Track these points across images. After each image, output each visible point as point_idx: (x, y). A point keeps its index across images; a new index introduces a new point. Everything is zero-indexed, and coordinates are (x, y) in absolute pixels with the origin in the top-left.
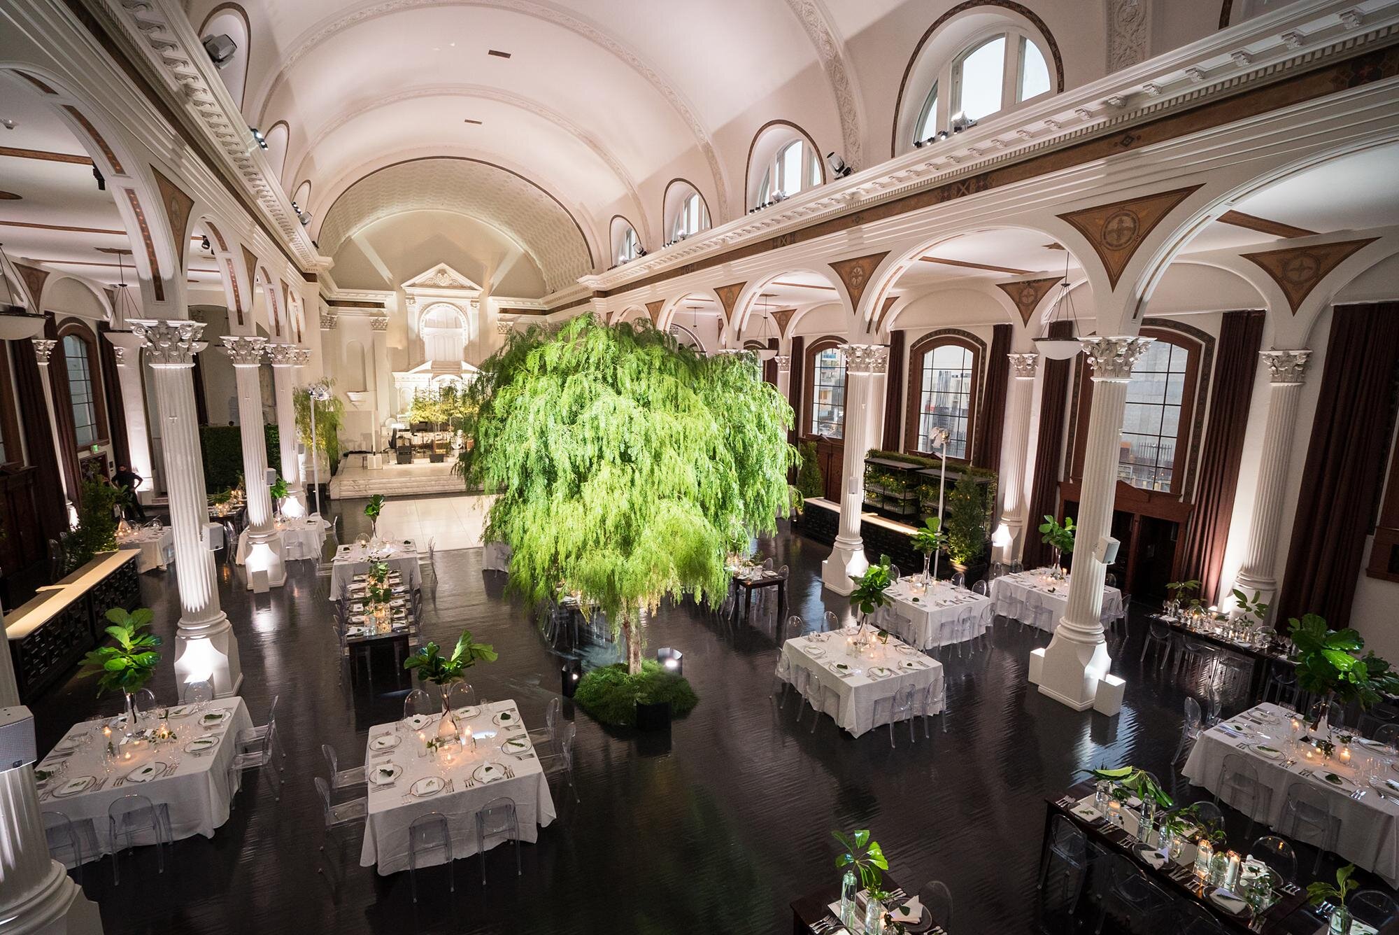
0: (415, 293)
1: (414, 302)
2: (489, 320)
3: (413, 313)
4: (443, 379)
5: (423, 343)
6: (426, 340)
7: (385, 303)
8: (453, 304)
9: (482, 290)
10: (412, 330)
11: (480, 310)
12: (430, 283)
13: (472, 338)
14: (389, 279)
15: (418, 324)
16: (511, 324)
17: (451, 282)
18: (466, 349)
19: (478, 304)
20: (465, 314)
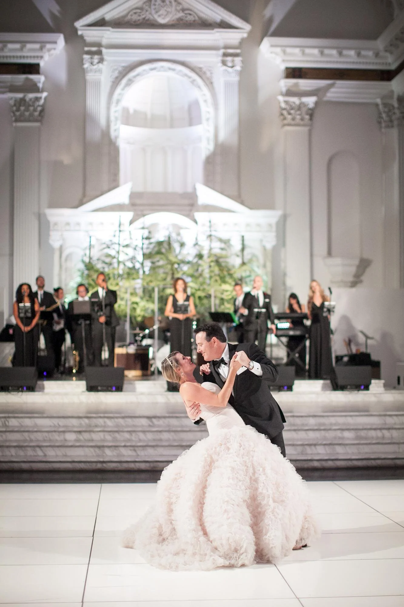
0: (104, 42)
1: (101, 61)
2: (262, 96)
3: (97, 84)
4: (155, 225)
5: (116, 150)
6: (123, 146)
7: (42, 64)
8: (183, 64)
9: (247, 27)
10: (95, 121)
11: (241, 73)
12: (135, 17)
13: (222, 136)
14: (53, 15)
15: (108, 109)
16: (310, 101)
17: (181, 15)
18: (210, 161)
19: (238, 60)
20: (209, 83)
